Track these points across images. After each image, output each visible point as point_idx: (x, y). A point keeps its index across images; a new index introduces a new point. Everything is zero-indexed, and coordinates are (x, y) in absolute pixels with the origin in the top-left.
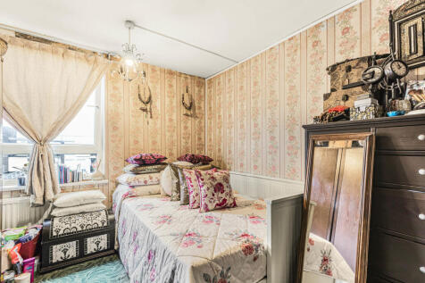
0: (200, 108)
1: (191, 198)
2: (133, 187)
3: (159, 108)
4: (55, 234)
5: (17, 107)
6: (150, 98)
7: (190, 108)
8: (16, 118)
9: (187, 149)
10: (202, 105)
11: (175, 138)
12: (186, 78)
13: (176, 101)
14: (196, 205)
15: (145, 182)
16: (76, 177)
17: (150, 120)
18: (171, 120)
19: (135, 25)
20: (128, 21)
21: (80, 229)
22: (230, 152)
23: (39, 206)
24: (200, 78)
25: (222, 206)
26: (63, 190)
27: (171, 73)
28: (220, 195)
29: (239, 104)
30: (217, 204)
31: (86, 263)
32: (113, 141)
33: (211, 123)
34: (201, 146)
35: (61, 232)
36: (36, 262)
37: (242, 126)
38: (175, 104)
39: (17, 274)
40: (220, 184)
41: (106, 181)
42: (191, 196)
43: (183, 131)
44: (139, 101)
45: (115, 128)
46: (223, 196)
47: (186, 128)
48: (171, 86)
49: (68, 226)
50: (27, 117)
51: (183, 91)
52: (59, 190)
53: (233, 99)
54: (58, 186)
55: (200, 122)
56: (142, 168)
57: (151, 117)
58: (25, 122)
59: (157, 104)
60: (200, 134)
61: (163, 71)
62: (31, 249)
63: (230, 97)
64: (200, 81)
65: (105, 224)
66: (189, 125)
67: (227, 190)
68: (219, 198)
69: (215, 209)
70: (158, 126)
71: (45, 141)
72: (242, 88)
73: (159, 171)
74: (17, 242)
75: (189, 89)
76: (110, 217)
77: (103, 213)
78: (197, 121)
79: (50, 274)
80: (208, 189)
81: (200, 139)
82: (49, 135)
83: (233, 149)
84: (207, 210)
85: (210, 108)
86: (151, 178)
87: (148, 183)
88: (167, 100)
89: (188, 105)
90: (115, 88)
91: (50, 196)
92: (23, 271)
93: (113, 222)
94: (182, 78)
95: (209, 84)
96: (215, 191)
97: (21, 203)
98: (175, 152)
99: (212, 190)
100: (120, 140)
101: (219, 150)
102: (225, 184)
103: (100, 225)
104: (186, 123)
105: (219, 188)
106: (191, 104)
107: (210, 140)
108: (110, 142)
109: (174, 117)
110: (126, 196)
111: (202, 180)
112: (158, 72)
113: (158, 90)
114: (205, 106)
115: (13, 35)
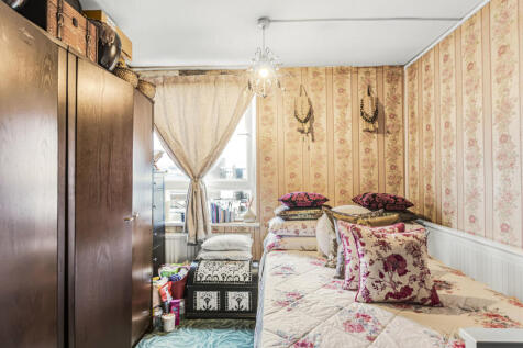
0: (393, 116)
1: (347, 271)
2: (281, 237)
3: (324, 126)
4: (198, 279)
5: (179, 144)
6: (310, 113)
7: (373, 120)
8: (177, 155)
9: (371, 184)
10: (398, 111)
11: (349, 168)
12: (368, 73)
13: (351, 112)
14: (353, 285)
15: (297, 232)
16: (227, 216)
17: (312, 144)
18: (342, 141)
19: (270, 21)
20: (261, 19)
21: (221, 279)
22: (448, 192)
23: (192, 244)
24: (391, 67)
25: (402, 300)
26: (215, 231)
27: (342, 71)
28: (396, 277)
29: (466, 99)
30: (390, 294)
31: (226, 321)
32: (265, 175)
33: (414, 139)
34: (397, 180)
35: (204, 279)
36: (182, 304)
37: (472, 143)
38: (348, 117)
39: (164, 312)
40: (398, 258)
41: (258, 224)
42: (348, 267)
43: (362, 156)
44: (295, 120)
45: (267, 159)
46: (405, 280)
47: (368, 151)
48: (342, 91)
49: (210, 273)
50: (186, 153)
51: (362, 94)
52: (210, 230)
53: (453, 91)
54: (210, 224)
55: (395, 140)
56: (292, 212)
57: (313, 140)
58: (184, 158)
59: (321, 120)
60: (394, 159)
61: (330, 71)
62: (180, 290)
63: (448, 88)
64: (394, 73)
65: (247, 280)
66: (374, 146)
67: (413, 271)
68: (394, 285)
69: (384, 302)
70: (324, 152)
71: (198, 177)
72: (470, 66)
73: (316, 217)
74: (170, 279)
75: (374, 89)
76: (254, 271)
77: (247, 264)
78: (388, 139)
79: (192, 322)
80: (372, 263)
81: (393, 167)
82: (202, 171)
83: (453, 186)
84: (369, 301)
85: (413, 113)
86: (304, 227)
87: (301, 233)
88: (337, 112)
89: (371, 115)
90: (267, 108)
91: (201, 235)
92: (170, 311)
93: (255, 278)
94: (361, 75)
95: (410, 73)
96: (386, 269)
97: (181, 239)
98: (349, 188)
99: (380, 265)
100: (273, 174)
101: (429, 187)
102: (409, 259)
103: (242, 279)
104: (368, 143)
105: (395, 263)
106: (376, 113)
107: (413, 168)
108: (262, 177)
109: (348, 137)
110: (271, 247)
111: (363, 244)
112: (323, 76)
113: (323, 101)
114: (404, 112)
115: (177, 74)
